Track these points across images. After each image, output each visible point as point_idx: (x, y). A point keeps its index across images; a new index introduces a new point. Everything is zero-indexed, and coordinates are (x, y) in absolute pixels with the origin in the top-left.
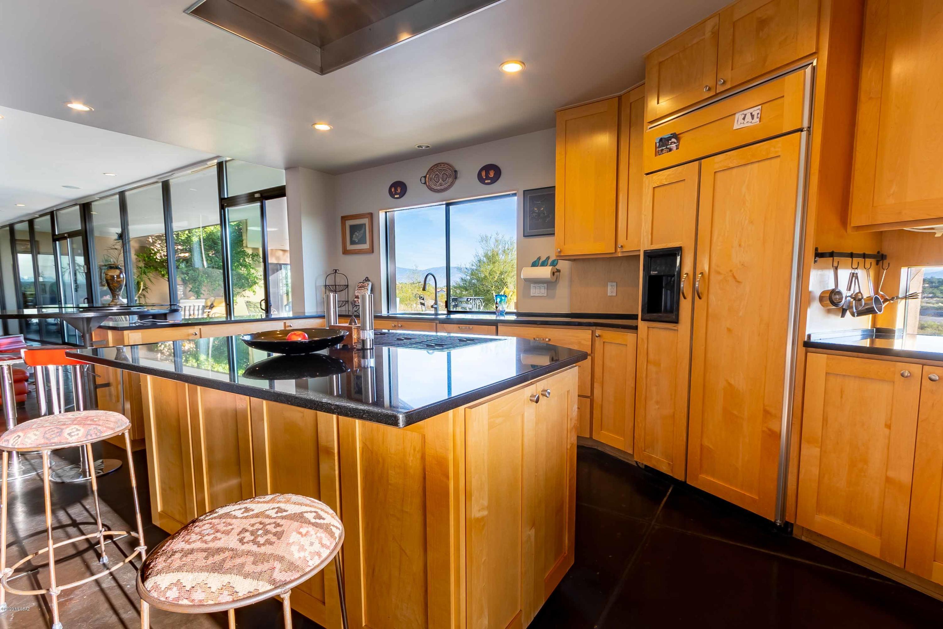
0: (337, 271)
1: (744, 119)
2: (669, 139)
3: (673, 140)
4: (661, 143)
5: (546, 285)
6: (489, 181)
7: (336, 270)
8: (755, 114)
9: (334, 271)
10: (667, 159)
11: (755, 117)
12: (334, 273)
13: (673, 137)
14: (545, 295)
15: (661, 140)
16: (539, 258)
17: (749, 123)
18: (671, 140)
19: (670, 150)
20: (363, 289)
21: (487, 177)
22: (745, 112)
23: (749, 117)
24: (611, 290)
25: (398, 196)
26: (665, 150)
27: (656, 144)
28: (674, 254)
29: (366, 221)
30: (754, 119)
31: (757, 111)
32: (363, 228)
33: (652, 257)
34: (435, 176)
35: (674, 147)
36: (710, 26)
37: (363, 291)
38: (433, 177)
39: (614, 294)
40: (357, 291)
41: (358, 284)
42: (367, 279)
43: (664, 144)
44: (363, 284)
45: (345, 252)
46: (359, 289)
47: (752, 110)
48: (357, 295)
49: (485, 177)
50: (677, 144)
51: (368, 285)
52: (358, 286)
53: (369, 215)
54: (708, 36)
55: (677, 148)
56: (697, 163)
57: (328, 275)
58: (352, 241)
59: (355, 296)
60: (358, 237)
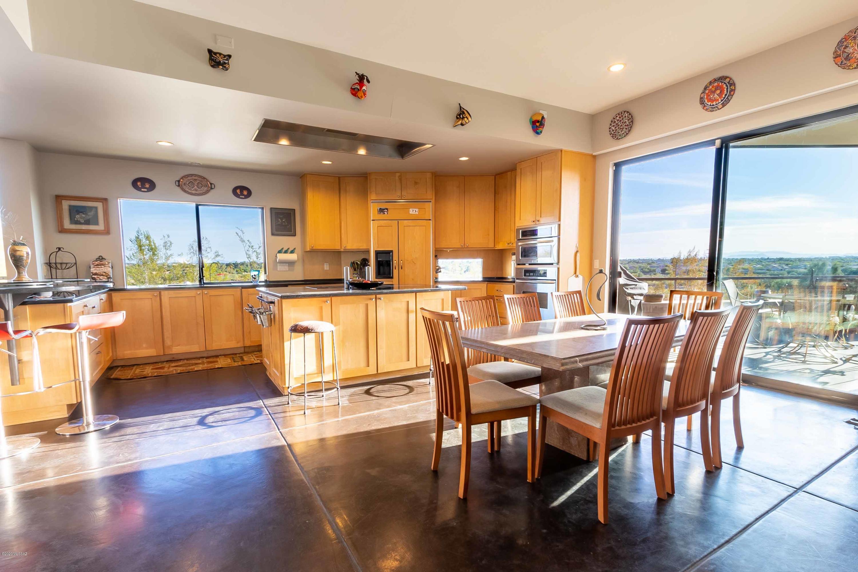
0: (62, 249)
1: (413, 211)
2: (384, 209)
3: (386, 210)
5: (288, 264)
6: (243, 197)
7: (60, 248)
9: (58, 249)
10: (382, 216)
12: (58, 251)
14: (288, 270)
15: (380, 209)
16: (282, 249)
17: (414, 213)
19: (384, 214)
21: (243, 194)
22: (413, 209)
23: (414, 211)
24: (326, 267)
25: (146, 190)
26: (382, 213)
27: (378, 209)
28: (389, 253)
29: (99, 205)
30: (417, 212)
31: (417, 210)
32: (93, 210)
33: (378, 253)
34: (189, 183)
35: (386, 213)
36: (398, 174)
37: (103, 268)
38: (188, 183)
39: (328, 269)
40: (94, 268)
41: (93, 262)
42: (101, 258)
43: (381, 211)
44: (101, 263)
45: (62, 230)
46: (96, 267)
47: (415, 209)
48: (94, 272)
49: (240, 194)
50: (387, 212)
51: (109, 263)
52: (93, 264)
53: (104, 201)
54: (397, 178)
55: (387, 214)
56: (397, 221)
57: (51, 253)
58: (73, 221)
59: (92, 273)
60: (84, 218)
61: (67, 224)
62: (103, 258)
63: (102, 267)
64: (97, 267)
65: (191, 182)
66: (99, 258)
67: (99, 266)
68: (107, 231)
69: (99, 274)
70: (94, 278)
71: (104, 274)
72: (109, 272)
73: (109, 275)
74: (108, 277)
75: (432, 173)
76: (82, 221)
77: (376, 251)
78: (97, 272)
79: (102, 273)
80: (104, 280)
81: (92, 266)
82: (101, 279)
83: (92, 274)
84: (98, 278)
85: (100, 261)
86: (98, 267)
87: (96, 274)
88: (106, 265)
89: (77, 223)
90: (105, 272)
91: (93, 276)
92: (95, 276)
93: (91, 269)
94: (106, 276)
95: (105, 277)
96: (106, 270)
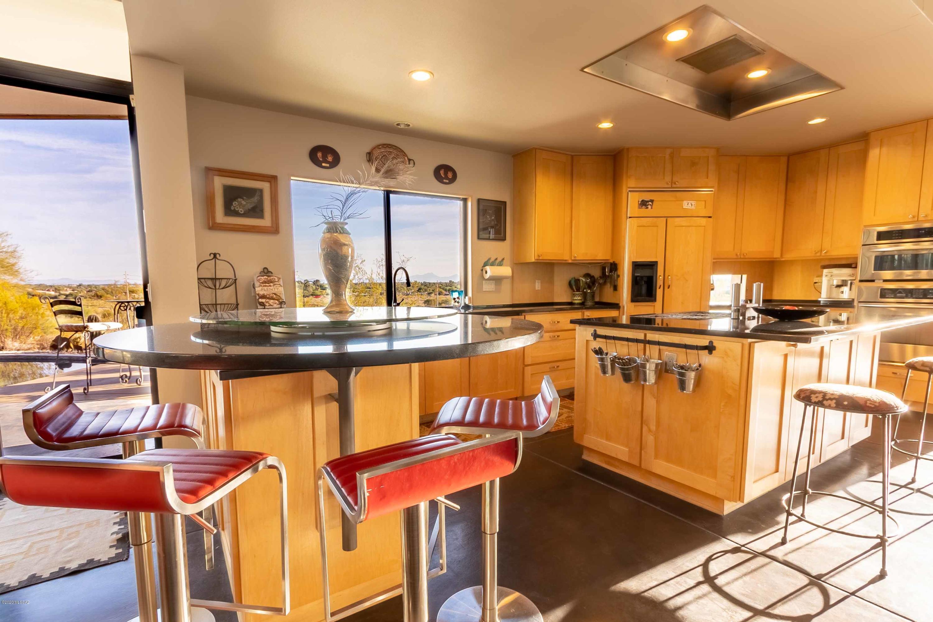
0: (218, 256)
1: (688, 204)
3: (650, 203)
4: (642, 202)
5: (494, 282)
6: (447, 181)
7: (215, 255)
8: (693, 204)
9: (212, 256)
10: (644, 211)
11: (693, 205)
12: (213, 259)
13: (650, 202)
14: (494, 290)
15: (643, 201)
16: (490, 259)
17: (689, 207)
18: (648, 202)
19: (647, 208)
20: (272, 284)
21: (447, 178)
22: (688, 202)
23: (690, 204)
24: (538, 286)
25: (328, 165)
26: (644, 207)
27: (639, 201)
28: (652, 265)
29: (265, 186)
30: (693, 207)
31: (693, 203)
32: (257, 194)
33: (636, 266)
34: (382, 157)
35: (649, 207)
36: (668, 151)
37: (272, 287)
38: (380, 157)
39: (540, 289)
40: (261, 288)
41: (259, 278)
42: (266, 271)
43: (644, 204)
44: (269, 278)
45: (214, 226)
46: (262, 285)
47: (691, 202)
48: (261, 293)
49: (444, 176)
50: (652, 205)
51: (279, 279)
52: (259, 280)
53: (272, 179)
54: (667, 157)
55: (651, 208)
56: (665, 219)
57: (202, 261)
58: (229, 211)
59: (258, 294)
60: (244, 206)
61: (220, 217)
62: (269, 272)
63: (270, 286)
64: (264, 286)
65: (384, 155)
66: (264, 272)
67: (267, 284)
68: (274, 230)
69: (268, 296)
70: (262, 302)
71: (275, 296)
72: (280, 294)
73: (281, 298)
74: (281, 301)
75: (718, 150)
76: (242, 212)
77: (633, 262)
78: (265, 293)
79: (272, 295)
80: (275, 306)
81: (257, 284)
82: (272, 304)
83: (258, 297)
84: (267, 302)
85: (267, 276)
86: (266, 286)
87: (263, 297)
88: (276, 283)
89: (236, 214)
90: (275, 294)
91: (260, 300)
92: (263, 300)
93: (257, 289)
94: (277, 300)
95: (277, 302)
96: (276, 291)
